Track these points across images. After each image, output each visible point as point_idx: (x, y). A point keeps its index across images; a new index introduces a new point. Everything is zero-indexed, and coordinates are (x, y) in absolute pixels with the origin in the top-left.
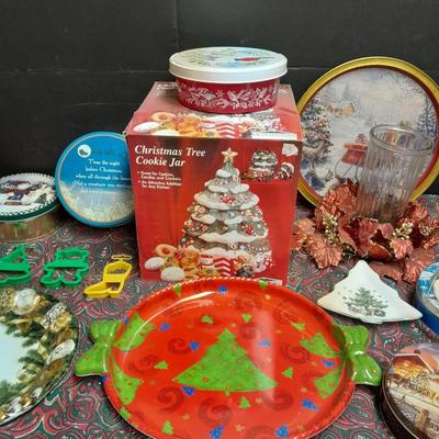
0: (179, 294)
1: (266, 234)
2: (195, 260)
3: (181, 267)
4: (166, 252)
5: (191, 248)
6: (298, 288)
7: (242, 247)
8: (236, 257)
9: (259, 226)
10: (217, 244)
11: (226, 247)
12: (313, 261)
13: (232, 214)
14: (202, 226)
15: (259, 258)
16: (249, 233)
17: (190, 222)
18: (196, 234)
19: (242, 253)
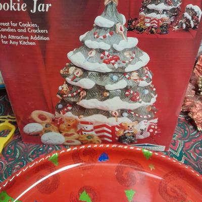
0: (56, 164)
1: (153, 100)
2: (75, 126)
3: (61, 133)
4: (43, 118)
5: (69, 114)
6: (181, 154)
7: (125, 114)
8: (118, 124)
9: (147, 92)
10: (97, 111)
11: (107, 114)
12: (191, 122)
13: (115, 78)
14: (79, 91)
15: (143, 125)
16: (133, 99)
17: (65, 86)
18: (72, 100)
19: (125, 120)
